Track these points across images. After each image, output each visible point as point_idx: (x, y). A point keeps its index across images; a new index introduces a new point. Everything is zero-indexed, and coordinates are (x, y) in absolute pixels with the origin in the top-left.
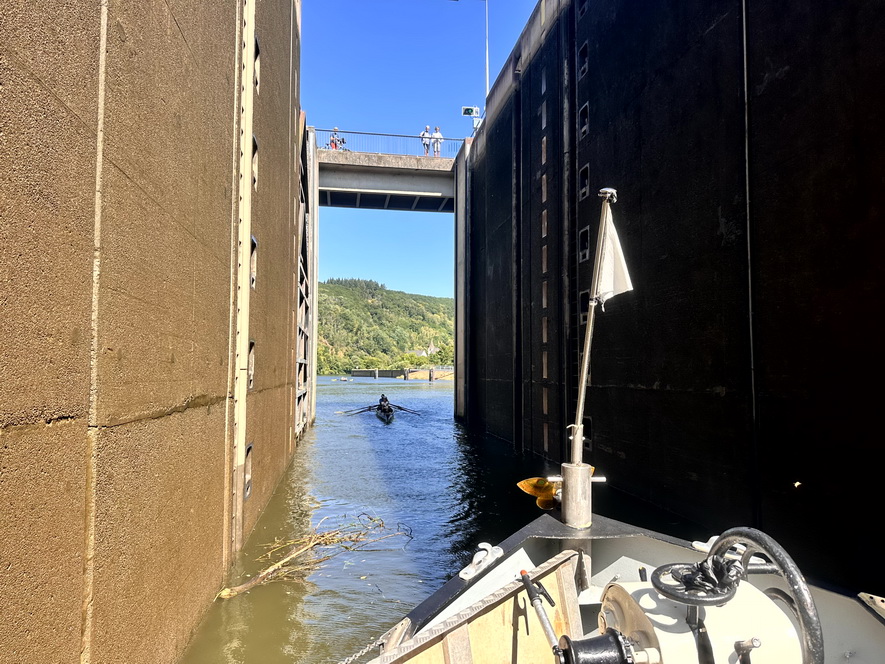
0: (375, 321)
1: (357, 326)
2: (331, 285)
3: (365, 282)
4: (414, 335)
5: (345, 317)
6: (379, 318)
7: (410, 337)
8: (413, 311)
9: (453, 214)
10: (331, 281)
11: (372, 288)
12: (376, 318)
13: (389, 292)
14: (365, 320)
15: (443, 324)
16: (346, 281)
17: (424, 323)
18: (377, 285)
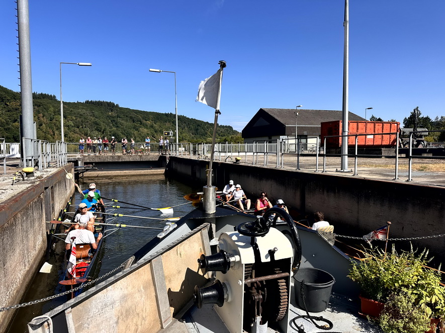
1: (103, 128)
3: (107, 102)
4: (136, 132)
5: (96, 123)
7: (134, 134)
8: (135, 119)
10: (87, 102)
11: (111, 106)
12: (114, 123)
15: (152, 126)
16: (96, 102)
17: (141, 126)
18: (114, 104)
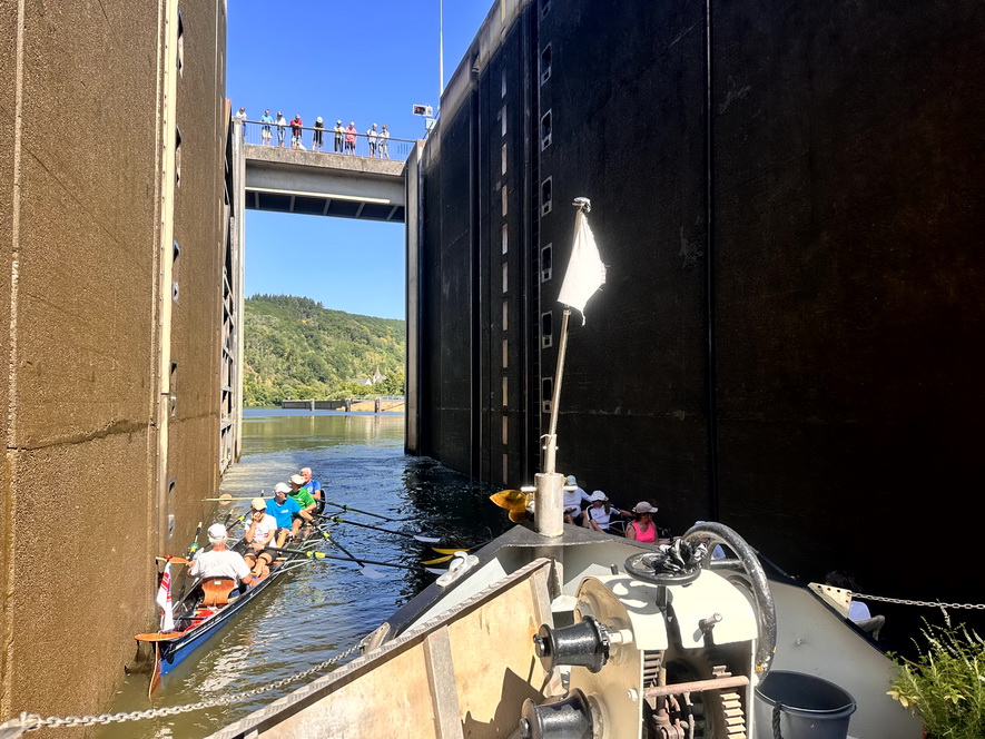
0: (310, 345)
1: (288, 350)
2: (257, 302)
3: (299, 299)
4: (357, 361)
5: (274, 340)
6: (315, 342)
7: (353, 364)
8: (356, 334)
9: (404, 225)
10: (257, 298)
11: (306, 307)
12: (311, 341)
13: (327, 311)
14: (298, 344)
15: (391, 349)
16: (275, 297)
17: (368, 347)
18: (313, 303)
